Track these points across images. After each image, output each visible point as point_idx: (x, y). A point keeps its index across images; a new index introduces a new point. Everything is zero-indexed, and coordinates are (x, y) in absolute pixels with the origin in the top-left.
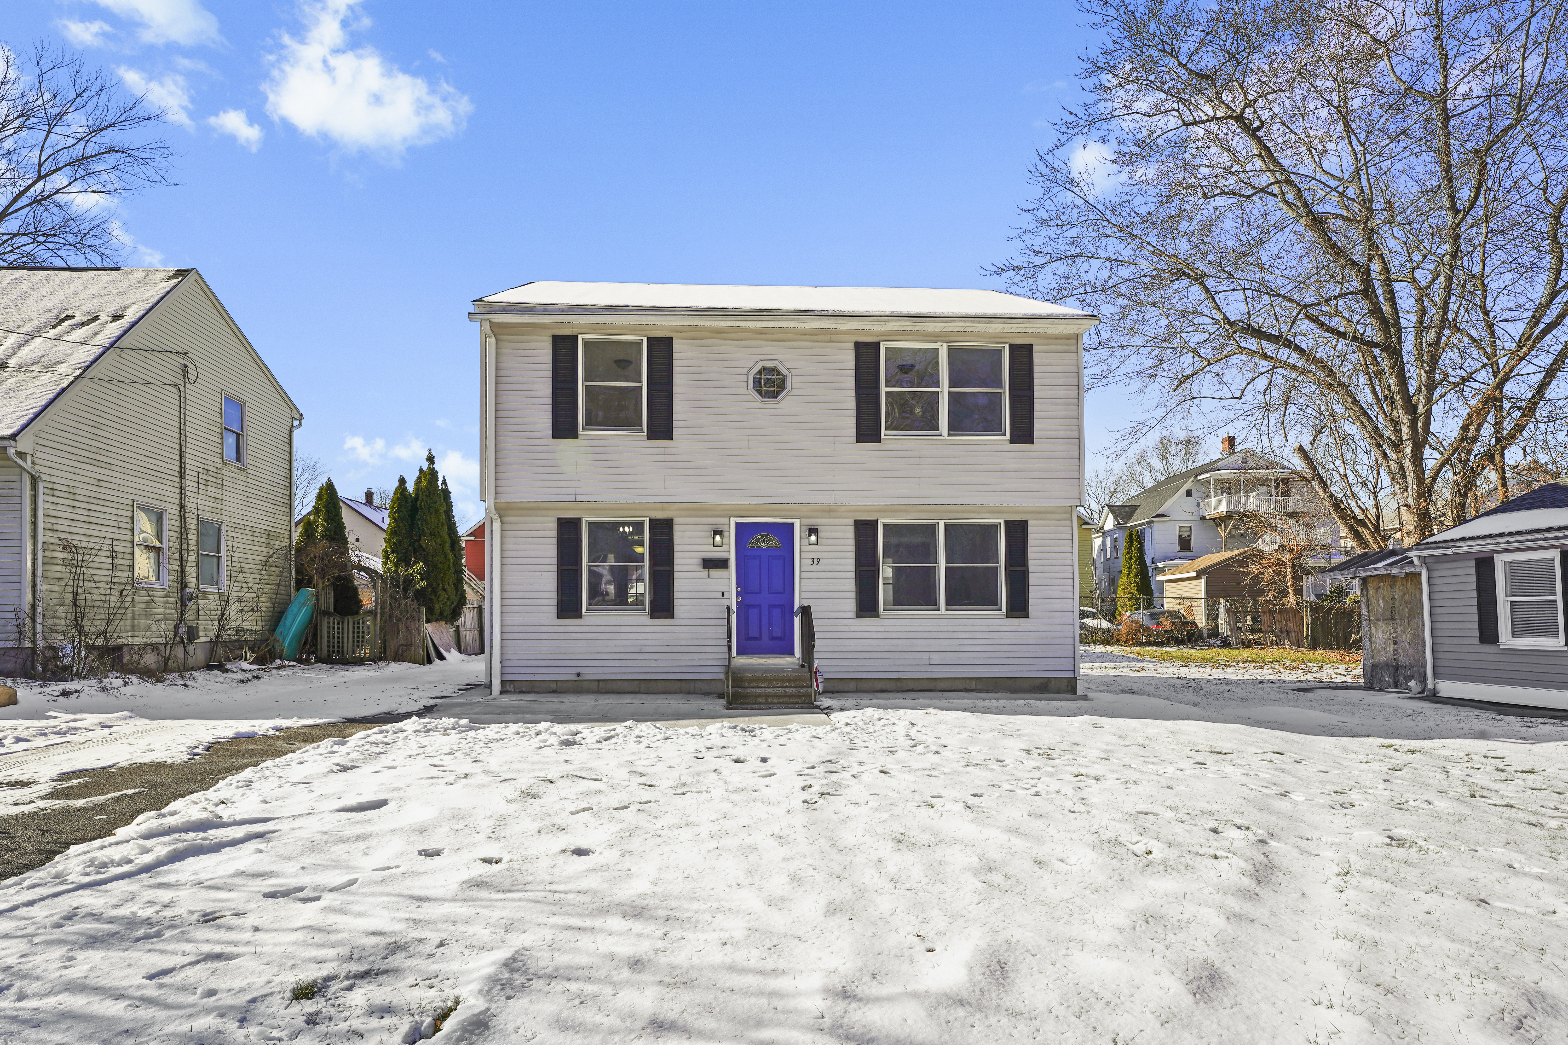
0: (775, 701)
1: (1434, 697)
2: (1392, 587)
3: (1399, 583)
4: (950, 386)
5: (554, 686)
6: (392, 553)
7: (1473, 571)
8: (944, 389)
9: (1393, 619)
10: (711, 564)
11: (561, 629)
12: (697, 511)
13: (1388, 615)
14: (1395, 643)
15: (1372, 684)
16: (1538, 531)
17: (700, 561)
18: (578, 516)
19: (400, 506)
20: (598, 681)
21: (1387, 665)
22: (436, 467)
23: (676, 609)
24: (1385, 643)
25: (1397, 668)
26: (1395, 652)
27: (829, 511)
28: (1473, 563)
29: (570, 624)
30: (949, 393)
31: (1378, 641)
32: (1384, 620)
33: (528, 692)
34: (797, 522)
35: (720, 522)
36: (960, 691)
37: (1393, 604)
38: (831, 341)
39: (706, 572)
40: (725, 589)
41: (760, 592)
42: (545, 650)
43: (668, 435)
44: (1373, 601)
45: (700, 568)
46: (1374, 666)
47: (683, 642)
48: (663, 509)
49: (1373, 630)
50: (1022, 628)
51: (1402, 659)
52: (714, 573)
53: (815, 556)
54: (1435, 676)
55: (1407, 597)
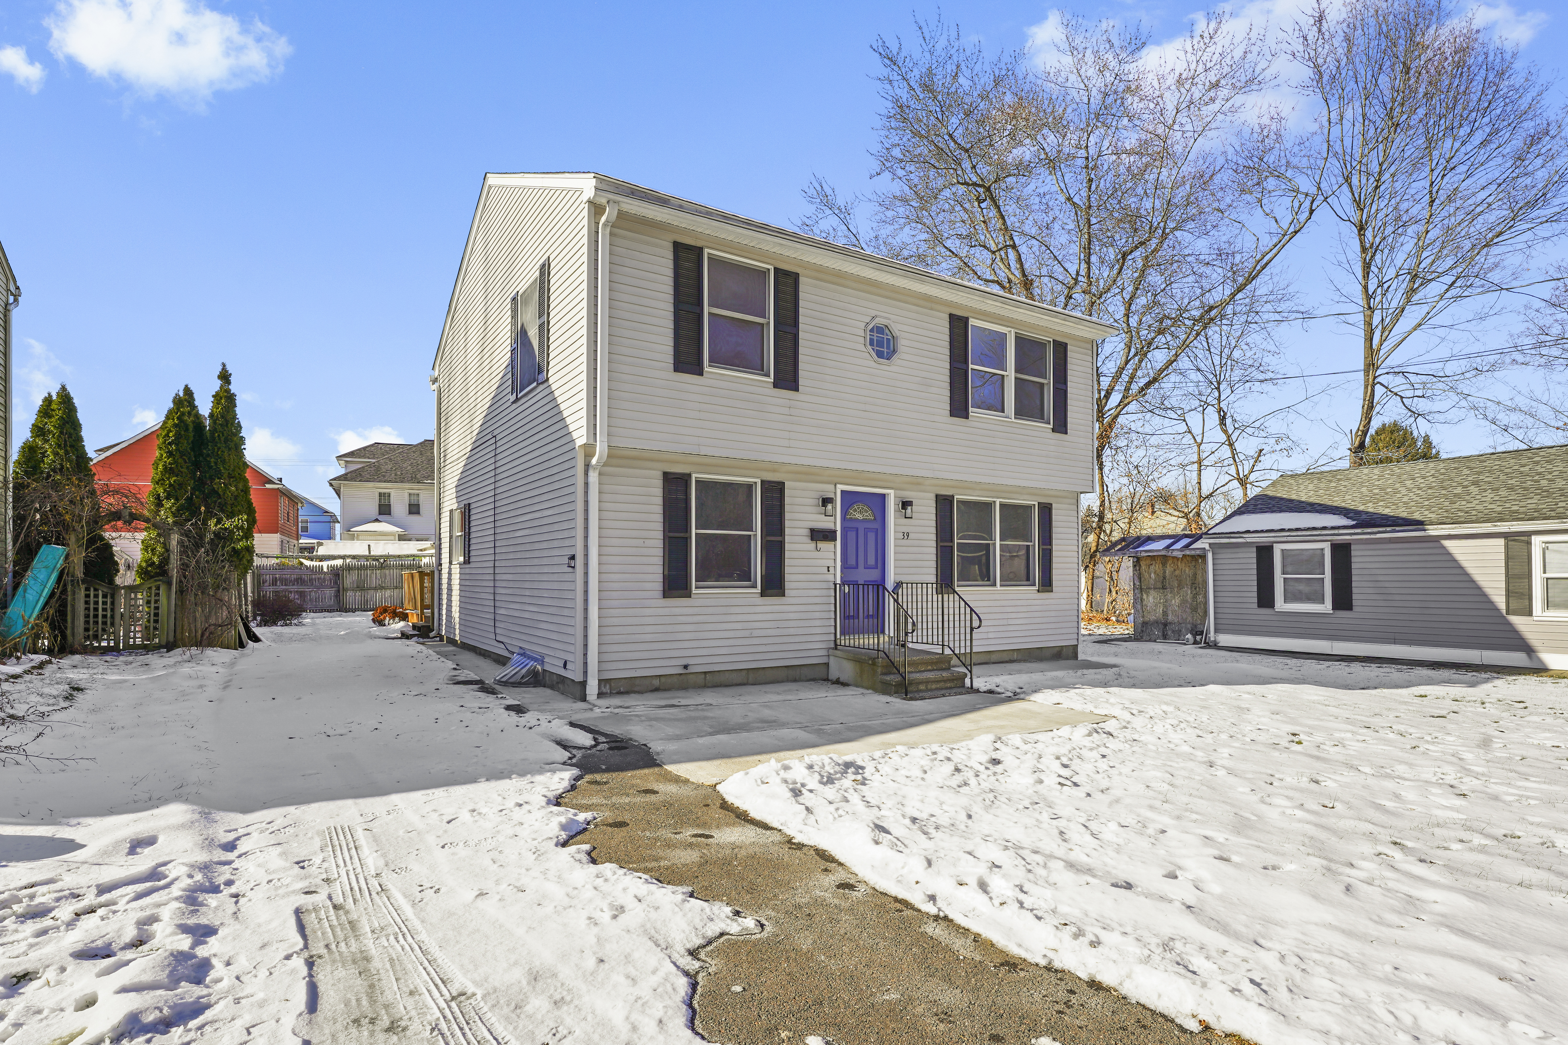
0: (934, 686)
1: (1215, 646)
2: (1164, 564)
3: (1170, 562)
4: (1016, 371)
5: (656, 682)
6: (168, 498)
7: (1255, 555)
8: (1010, 374)
9: (1164, 588)
10: (819, 535)
11: (666, 611)
12: (808, 474)
13: (1159, 585)
14: (1165, 606)
15: (1142, 637)
16: (1314, 529)
17: (807, 532)
18: (687, 471)
19: (178, 436)
20: (705, 673)
21: (1157, 622)
22: (233, 388)
23: (787, 585)
24: (1156, 605)
25: (1165, 625)
26: (1165, 613)
27: (917, 482)
28: (1255, 549)
29: (678, 604)
30: (1016, 378)
31: (1149, 604)
32: (1155, 589)
33: (627, 693)
34: (891, 492)
35: (827, 490)
36: (1007, 662)
37: (1164, 578)
38: (932, 309)
39: (812, 545)
40: (830, 563)
41: (857, 567)
42: (648, 637)
43: (793, 385)
44: (1146, 575)
45: (808, 540)
46: (1145, 624)
47: (792, 624)
48: (774, 471)
49: (1145, 596)
50: (1047, 602)
51: (1170, 618)
52: (821, 545)
53: (906, 530)
54: (1217, 631)
55: (1177, 572)
